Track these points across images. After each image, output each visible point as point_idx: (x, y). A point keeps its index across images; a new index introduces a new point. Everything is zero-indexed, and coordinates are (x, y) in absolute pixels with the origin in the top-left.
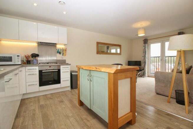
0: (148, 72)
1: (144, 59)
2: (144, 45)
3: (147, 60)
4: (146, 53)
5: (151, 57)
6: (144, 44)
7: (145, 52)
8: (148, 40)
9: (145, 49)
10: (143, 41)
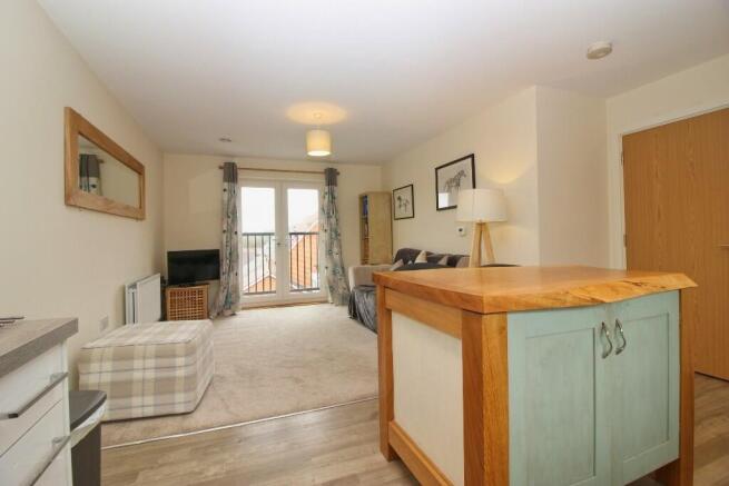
2: (225, 185)
5: (243, 235)
6: (225, 181)
7: (231, 215)
8: (239, 171)
9: (230, 200)
10: (221, 172)
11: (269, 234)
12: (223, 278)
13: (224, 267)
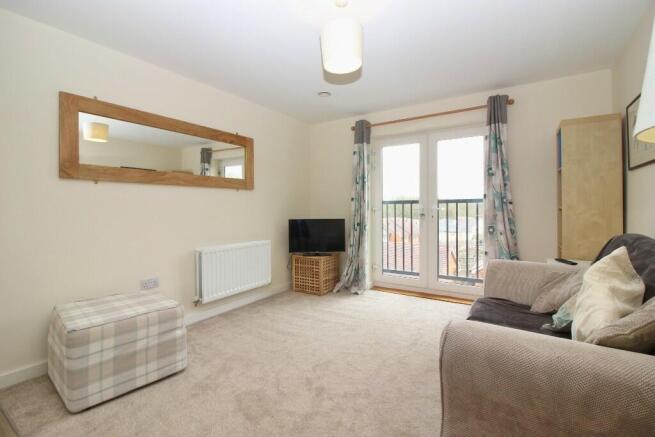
0: (373, 269)
1: (357, 211)
2: (356, 147)
3: (368, 214)
4: (364, 182)
5: (383, 202)
6: (356, 142)
7: (360, 181)
8: (373, 129)
9: (359, 164)
10: (353, 133)
11: (412, 202)
12: (349, 250)
13: (351, 239)
